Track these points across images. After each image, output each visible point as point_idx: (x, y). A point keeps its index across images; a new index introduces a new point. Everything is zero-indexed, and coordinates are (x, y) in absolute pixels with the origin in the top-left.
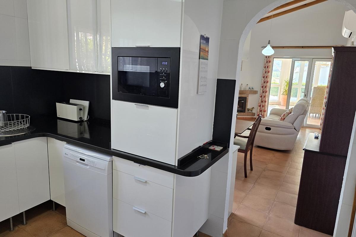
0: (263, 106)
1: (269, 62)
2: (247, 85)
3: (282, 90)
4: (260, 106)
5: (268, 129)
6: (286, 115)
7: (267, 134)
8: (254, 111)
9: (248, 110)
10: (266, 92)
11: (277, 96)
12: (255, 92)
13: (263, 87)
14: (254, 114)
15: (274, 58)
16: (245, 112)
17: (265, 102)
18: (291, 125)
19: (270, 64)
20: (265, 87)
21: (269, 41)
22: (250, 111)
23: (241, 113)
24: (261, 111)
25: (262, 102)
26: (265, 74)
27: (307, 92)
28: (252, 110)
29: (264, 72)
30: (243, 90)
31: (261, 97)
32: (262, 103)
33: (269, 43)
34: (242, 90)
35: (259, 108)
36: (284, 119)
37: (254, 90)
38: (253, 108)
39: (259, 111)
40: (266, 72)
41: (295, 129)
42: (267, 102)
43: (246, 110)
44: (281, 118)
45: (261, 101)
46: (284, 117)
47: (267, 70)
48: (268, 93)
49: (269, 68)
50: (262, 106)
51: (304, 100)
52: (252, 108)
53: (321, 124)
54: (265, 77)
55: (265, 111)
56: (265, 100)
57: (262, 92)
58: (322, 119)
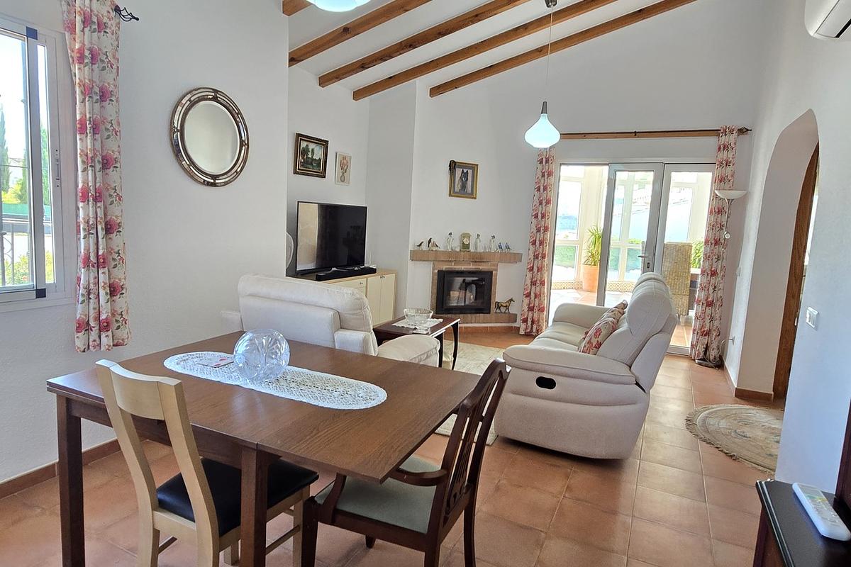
0: (535, 296)
1: (549, 175)
2: (494, 237)
3: (585, 254)
4: (528, 295)
5: (546, 383)
6: (604, 332)
7: (542, 401)
8: (513, 310)
9: (498, 306)
10: (543, 257)
11: (573, 268)
12: (516, 258)
13: (534, 243)
14: (513, 318)
15: (561, 165)
16: (489, 313)
17: (542, 283)
18: (624, 370)
19: (552, 179)
20: (541, 243)
21: (545, 104)
22: (503, 309)
23: (478, 315)
24: (531, 309)
25: (533, 283)
26: (540, 209)
27: (651, 257)
28: (507, 307)
29: (537, 202)
30: (482, 251)
31: (531, 269)
32: (533, 288)
33: (544, 110)
34: (478, 250)
35: (526, 300)
36: (599, 345)
37: (511, 251)
38: (511, 300)
39: (526, 309)
40: (541, 203)
41: (637, 384)
42: (546, 284)
43: (493, 306)
44: (589, 342)
45: (530, 281)
46: (600, 339)
47: (545, 195)
48: (548, 260)
49: (549, 190)
50: (533, 295)
51: (654, 279)
52: (508, 302)
53: (692, 345)
54: (540, 215)
55: (541, 310)
56: (541, 278)
57: (531, 256)
58: (694, 330)
